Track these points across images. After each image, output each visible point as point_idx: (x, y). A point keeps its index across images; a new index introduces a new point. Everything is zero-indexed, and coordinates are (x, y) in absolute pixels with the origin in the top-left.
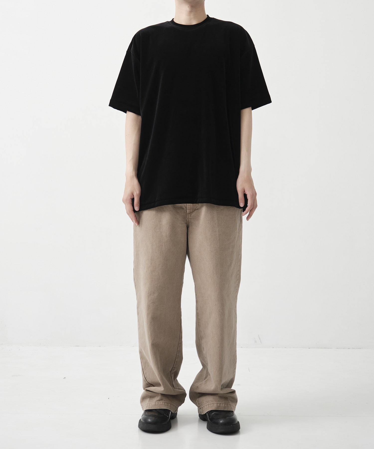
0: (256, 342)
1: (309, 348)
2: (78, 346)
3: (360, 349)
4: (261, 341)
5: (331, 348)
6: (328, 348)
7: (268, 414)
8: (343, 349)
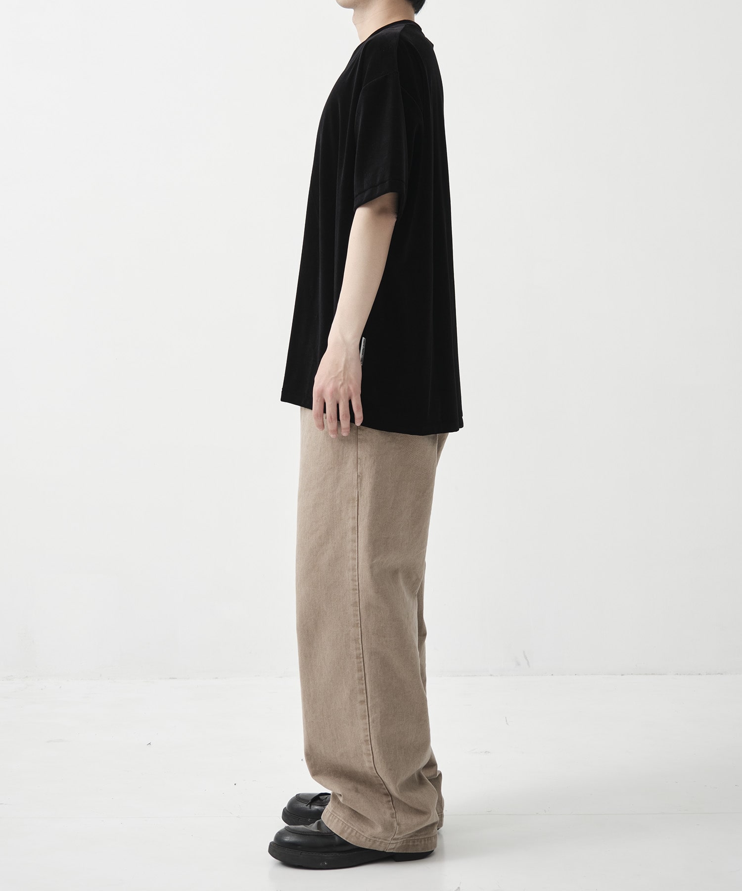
0: (518, 664)
1: (622, 675)
2: (174, 678)
3: (722, 674)
4: (528, 663)
5: (664, 674)
6: (659, 675)
7: (545, 811)
8: (689, 675)
